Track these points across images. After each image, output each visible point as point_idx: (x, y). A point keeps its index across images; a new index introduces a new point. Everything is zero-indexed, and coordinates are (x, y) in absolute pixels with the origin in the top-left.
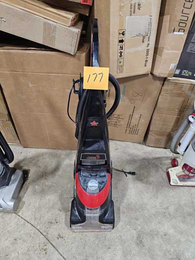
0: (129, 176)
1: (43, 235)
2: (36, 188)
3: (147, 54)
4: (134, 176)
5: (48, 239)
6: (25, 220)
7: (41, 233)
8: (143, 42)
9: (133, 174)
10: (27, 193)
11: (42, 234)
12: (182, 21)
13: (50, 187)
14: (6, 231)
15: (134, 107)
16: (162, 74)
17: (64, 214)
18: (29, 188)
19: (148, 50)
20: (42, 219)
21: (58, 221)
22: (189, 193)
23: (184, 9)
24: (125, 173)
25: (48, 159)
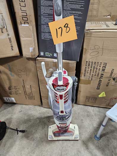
0: (20, 134)
3: (10, 41)
4: (24, 134)
8: (2, 32)
9: (23, 131)
12: (23, 16)
15: (23, 80)
16: (27, 55)
19: (10, 39)
22: (61, 146)
23: (21, 7)
24: (18, 131)
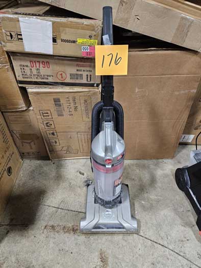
1: (182, 256)
2: (143, 204)
5: (189, 259)
6: (151, 240)
7: (177, 253)
10: (136, 209)
11: (180, 255)
13: (158, 201)
14: (137, 255)
17: (190, 229)
18: (135, 205)
20: (169, 238)
21: (188, 238)
25: (138, 171)
